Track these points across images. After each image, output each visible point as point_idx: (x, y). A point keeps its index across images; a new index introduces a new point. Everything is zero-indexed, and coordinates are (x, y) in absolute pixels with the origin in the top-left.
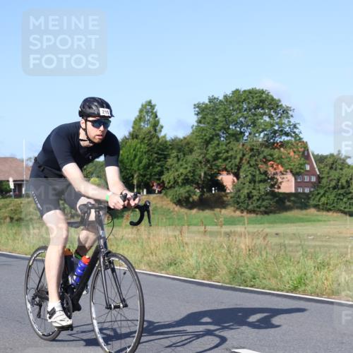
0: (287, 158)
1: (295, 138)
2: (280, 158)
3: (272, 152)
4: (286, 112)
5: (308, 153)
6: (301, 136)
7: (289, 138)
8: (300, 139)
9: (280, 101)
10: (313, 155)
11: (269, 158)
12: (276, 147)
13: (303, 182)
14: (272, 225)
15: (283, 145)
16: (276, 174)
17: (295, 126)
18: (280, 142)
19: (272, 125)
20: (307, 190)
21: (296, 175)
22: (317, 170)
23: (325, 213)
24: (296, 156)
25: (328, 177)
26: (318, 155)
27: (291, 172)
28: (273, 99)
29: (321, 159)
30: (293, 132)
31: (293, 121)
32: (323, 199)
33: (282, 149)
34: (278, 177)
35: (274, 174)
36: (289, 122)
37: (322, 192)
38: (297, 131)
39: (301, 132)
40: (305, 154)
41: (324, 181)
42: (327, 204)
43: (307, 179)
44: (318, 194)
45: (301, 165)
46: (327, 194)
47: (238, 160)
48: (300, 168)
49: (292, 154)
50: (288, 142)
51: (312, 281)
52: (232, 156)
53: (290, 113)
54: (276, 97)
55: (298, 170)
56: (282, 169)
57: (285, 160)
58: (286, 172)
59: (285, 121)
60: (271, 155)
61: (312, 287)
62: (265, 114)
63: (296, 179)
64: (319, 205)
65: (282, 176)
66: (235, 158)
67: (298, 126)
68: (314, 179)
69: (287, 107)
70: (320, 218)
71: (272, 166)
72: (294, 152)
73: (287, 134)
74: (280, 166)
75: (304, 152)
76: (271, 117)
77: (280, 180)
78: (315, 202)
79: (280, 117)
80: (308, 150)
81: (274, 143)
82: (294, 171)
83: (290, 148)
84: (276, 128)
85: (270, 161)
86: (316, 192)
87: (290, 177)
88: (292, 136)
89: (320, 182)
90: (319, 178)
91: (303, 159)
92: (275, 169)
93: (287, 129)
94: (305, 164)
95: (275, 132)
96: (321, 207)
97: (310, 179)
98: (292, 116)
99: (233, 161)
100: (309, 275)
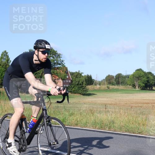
0: (59, 73)
1: (63, 66)
2: (57, 73)
3: (54, 71)
4: (59, 56)
5: (68, 71)
6: (65, 65)
7: (60, 66)
8: (65, 66)
9: (56, 51)
10: (69, 72)
11: (53, 73)
12: (55, 69)
13: (66, 82)
14: (54, 99)
15: (58, 68)
16: (56, 79)
17: (62, 61)
18: (57, 67)
19: (54, 61)
20: (67, 86)
21: (63, 80)
22: (71, 78)
23: (74, 94)
24: (63, 73)
25: (75, 81)
26: (71, 72)
27: (61, 79)
28: (54, 51)
29: (72, 74)
30: (62, 63)
31: (62, 59)
32: (73, 89)
33: (58, 70)
34: (56, 81)
35: (55, 79)
36: (60, 59)
37: (73, 86)
38: (63, 63)
39: (65, 64)
40: (66, 72)
41: (74, 82)
42: (75, 91)
43: (67, 81)
44: (71, 87)
45: (65, 76)
46: (75, 87)
47: (41, 74)
48: (65, 77)
49: (61, 72)
50: (60, 67)
51: (68, 120)
52: (38, 72)
53: (61, 56)
54: (55, 50)
55: (64, 78)
56: (58, 78)
57: (59, 74)
58: (59, 79)
59: (59, 59)
60: (54, 72)
61: (68, 123)
62: (51, 56)
63: (63, 81)
64: (71, 91)
65: (58, 80)
66: (40, 73)
67: (64, 61)
68: (70, 81)
69: (60, 54)
70: (72, 96)
71: (54, 77)
72: (62, 71)
73: (60, 64)
74: (57, 76)
75: (66, 71)
76: (53, 57)
77: (57, 82)
78: (70, 90)
79: (57, 58)
80: (67, 70)
81: (54, 68)
82: (62, 78)
83: (61, 70)
84: (55, 62)
85: (53, 74)
86: (71, 86)
87: (61, 80)
88: (61, 65)
89: (72, 83)
90: (72, 81)
91: (65, 74)
92: (55, 78)
93: (60, 62)
94: (66, 75)
95: (55, 63)
96: (72, 92)
97: (68, 81)
98: (61, 57)
99: (39, 74)
100: (67, 118)
